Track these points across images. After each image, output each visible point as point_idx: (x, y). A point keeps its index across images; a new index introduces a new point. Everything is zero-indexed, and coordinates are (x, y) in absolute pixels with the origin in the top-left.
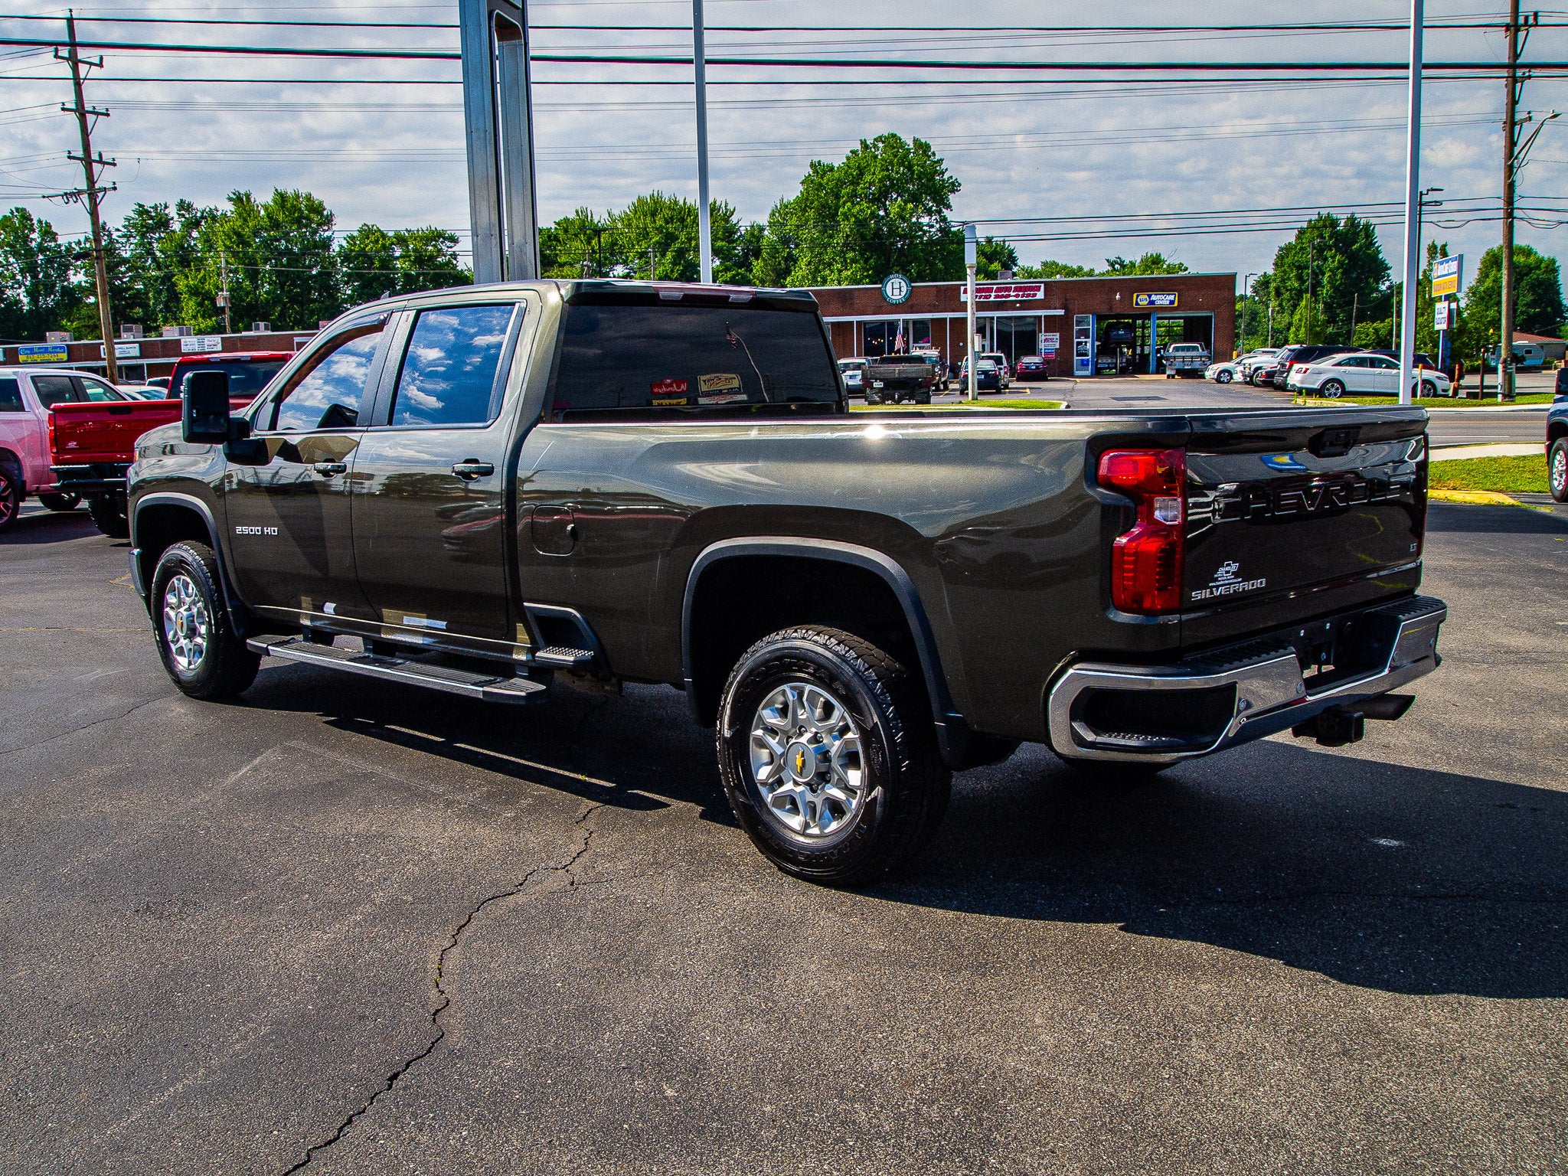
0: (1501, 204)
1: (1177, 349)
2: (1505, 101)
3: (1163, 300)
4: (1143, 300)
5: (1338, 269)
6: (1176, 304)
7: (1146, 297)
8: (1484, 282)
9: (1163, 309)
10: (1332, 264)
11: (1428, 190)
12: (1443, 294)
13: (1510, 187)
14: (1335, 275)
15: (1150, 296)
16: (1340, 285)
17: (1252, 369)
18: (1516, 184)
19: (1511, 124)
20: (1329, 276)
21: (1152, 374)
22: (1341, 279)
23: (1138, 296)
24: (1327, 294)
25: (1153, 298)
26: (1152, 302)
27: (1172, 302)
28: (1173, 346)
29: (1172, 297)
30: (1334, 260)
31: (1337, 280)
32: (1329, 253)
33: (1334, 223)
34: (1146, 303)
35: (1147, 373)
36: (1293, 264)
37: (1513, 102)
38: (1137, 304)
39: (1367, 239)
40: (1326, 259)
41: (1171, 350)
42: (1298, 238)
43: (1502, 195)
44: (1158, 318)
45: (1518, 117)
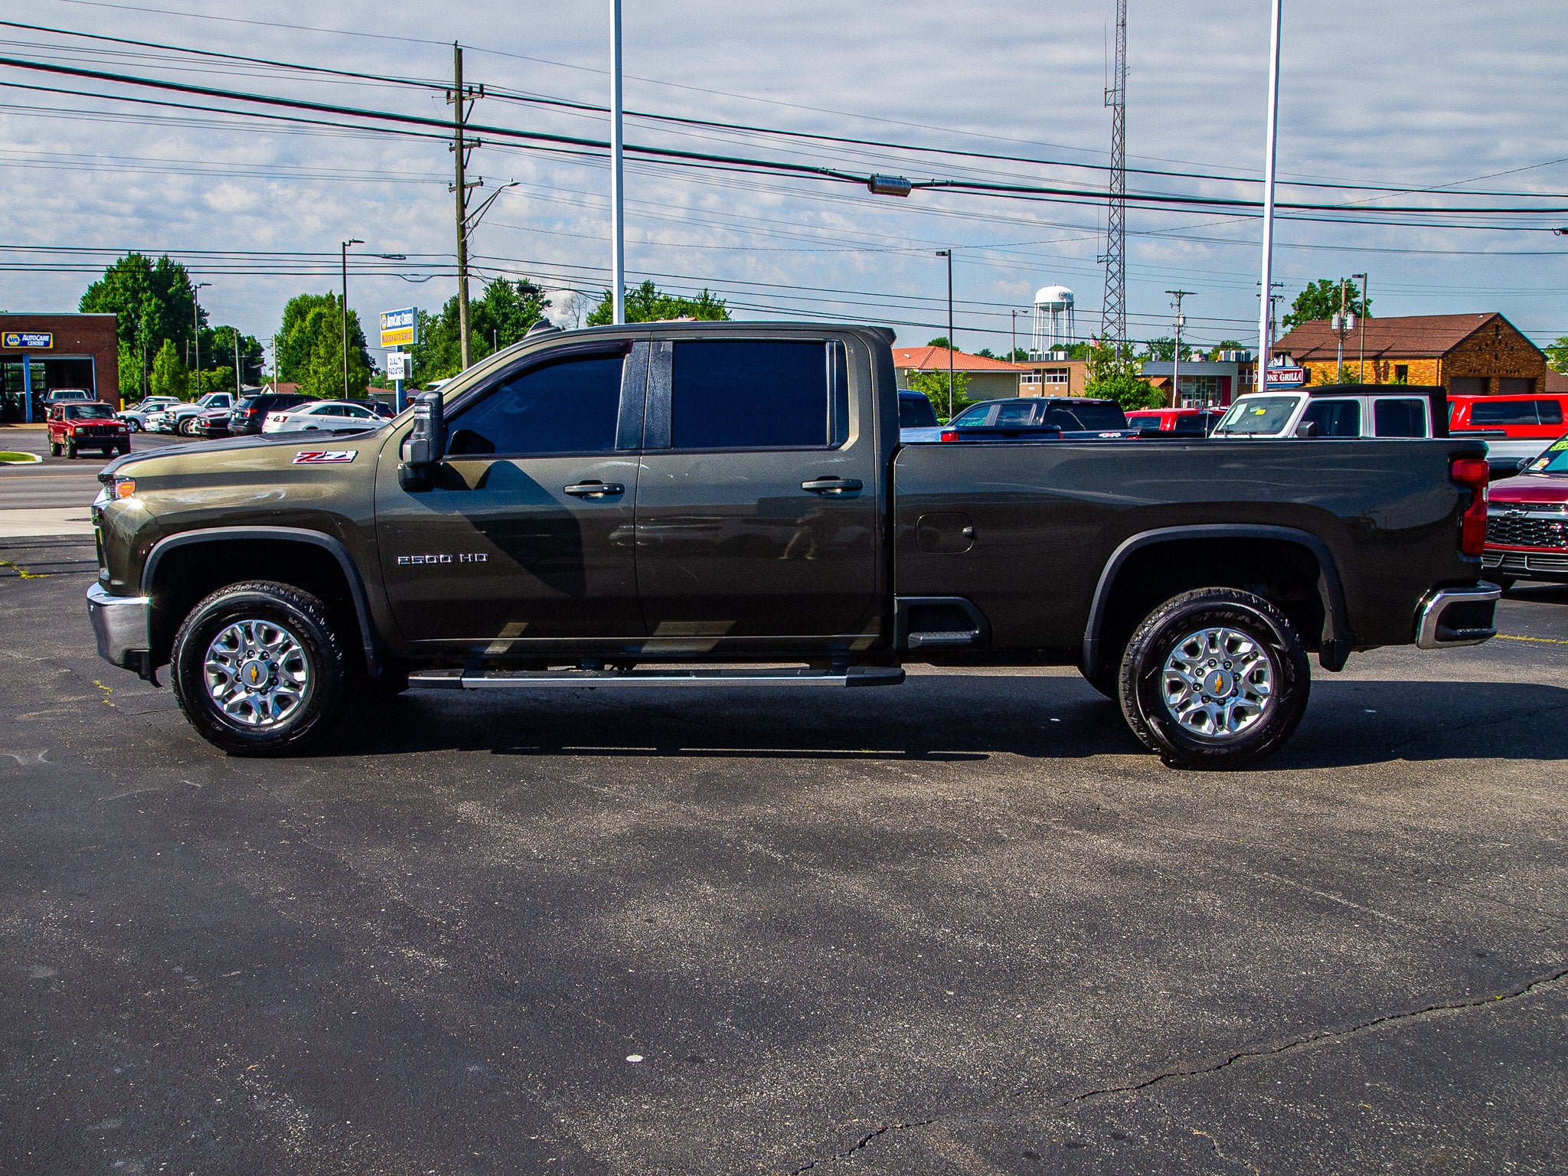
0: (456, 261)
1: (59, 396)
2: (454, 165)
3: (36, 340)
4: (13, 340)
5: (155, 313)
6: (51, 346)
7: (17, 337)
8: (290, 332)
9: (36, 351)
10: (147, 308)
11: (350, 242)
12: (396, 345)
13: (463, 247)
14: (153, 319)
15: (21, 336)
16: (159, 329)
17: (177, 418)
18: (468, 244)
19: (461, 187)
20: (146, 321)
21: (29, 423)
22: (159, 324)
23: (7, 336)
24: (145, 339)
25: (25, 338)
26: (25, 343)
27: (47, 344)
28: (54, 392)
29: (46, 338)
30: (150, 304)
31: (155, 325)
32: (145, 296)
33: (147, 265)
34: (16, 343)
35: (23, 422)
36: (106, 305)
37: (462, 166)
38: (7, 344)
39: (183, 283)
40: (141, 302)
41: (52, 397)
42: (108, 277)
43: (457, 254)
44: (32, 361)
45: (468, 180)
